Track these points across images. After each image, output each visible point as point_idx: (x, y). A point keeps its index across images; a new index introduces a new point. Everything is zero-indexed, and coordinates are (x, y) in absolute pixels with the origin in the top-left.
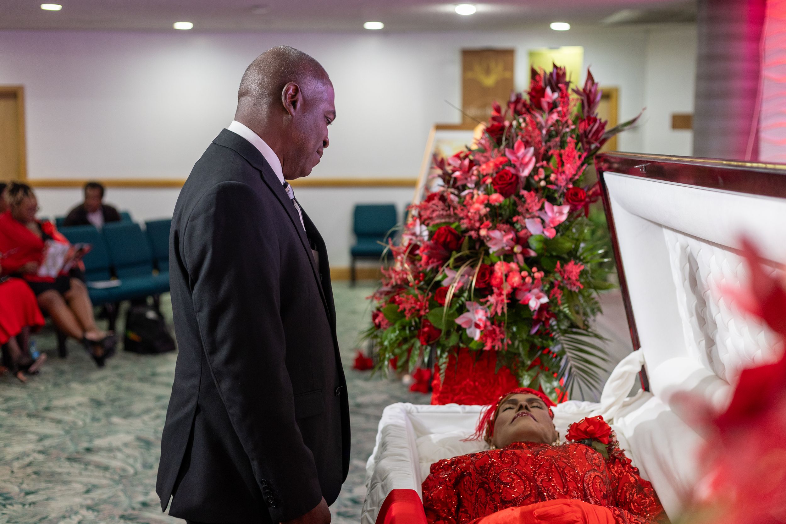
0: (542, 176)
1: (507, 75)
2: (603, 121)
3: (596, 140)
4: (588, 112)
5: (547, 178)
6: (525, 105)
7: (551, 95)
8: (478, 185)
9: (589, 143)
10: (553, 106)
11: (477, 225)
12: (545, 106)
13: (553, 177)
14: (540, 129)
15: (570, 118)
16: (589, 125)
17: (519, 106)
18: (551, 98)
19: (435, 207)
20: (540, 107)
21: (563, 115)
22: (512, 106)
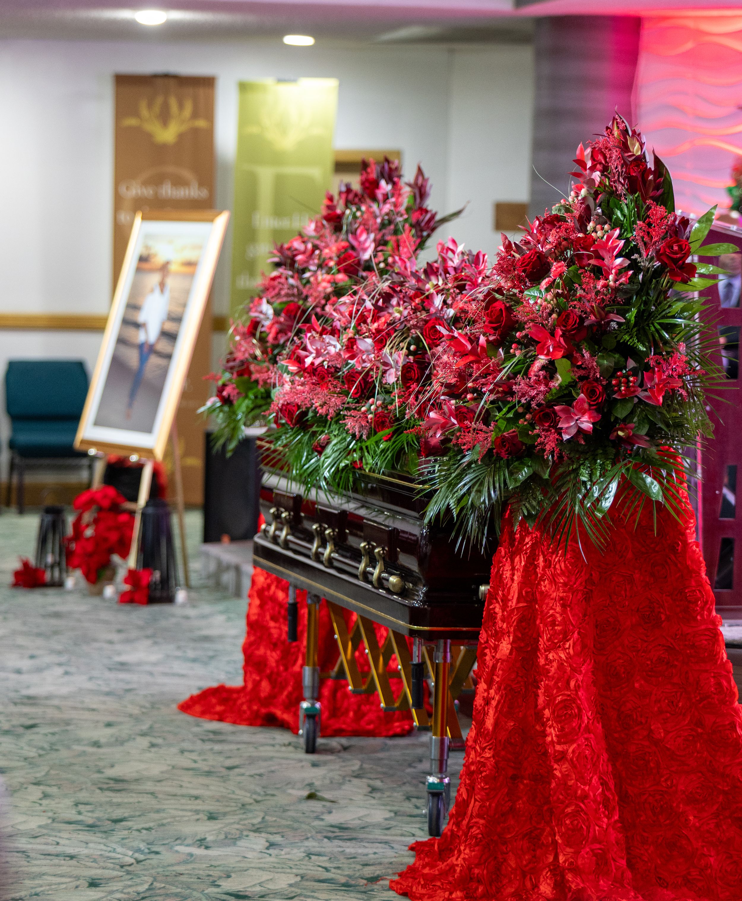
0: (382, 259)
1: (201, 123)
2: (434, 212)
3: (428, 228)
4: (420, 203)
5: (385, 261)
6: (356, 195)
7: (385, 187)
8: (320, 266)
9: (422, 230)
10: (386, 197)
11: (323, 302)
12: (380, 196)
13: (390, 260)
14: (376, 217)
15: (402, 209)
16: (421, 214)
17: (351, 196)
18: (384, 189)
19: (280, 286)
20: (374, 198)
21: (396, 205)
22: (344, 196)
